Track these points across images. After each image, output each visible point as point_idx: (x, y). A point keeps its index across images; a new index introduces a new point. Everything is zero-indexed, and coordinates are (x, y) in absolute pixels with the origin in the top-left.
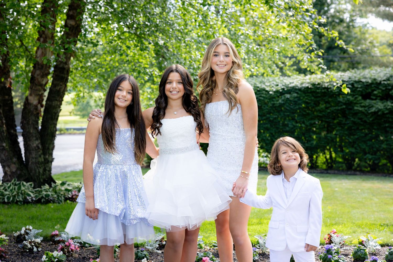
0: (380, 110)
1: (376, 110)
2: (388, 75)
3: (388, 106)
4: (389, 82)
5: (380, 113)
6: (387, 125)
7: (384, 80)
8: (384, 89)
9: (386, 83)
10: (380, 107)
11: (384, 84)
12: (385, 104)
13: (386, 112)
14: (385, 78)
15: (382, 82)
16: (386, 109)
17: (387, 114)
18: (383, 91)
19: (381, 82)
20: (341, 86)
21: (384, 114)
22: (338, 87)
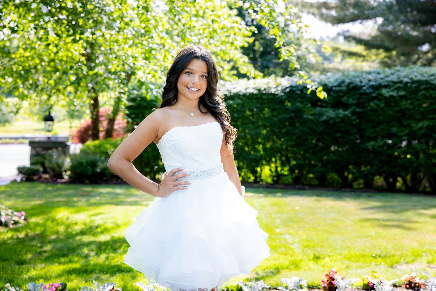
0: (331, 119)
1: (328, 119)
2: (340, 81)
3: (340, 114)
4: (340, 88)
5: (331, 122)
6: (338, 135)
7: (336, 86)
8: (335, 95)
9: (337, 89)
10: (331, 116)
11: (335, 90)
12: (337, 112)
13: (338, 120)
14: (336, 84)
15: (334, 89)
16: (338, 117)
17: (339, 122)
18: (334, 97)
19: (332, 87)
20: (316, 89)
21: (335, 123)
22: (312, 91)
